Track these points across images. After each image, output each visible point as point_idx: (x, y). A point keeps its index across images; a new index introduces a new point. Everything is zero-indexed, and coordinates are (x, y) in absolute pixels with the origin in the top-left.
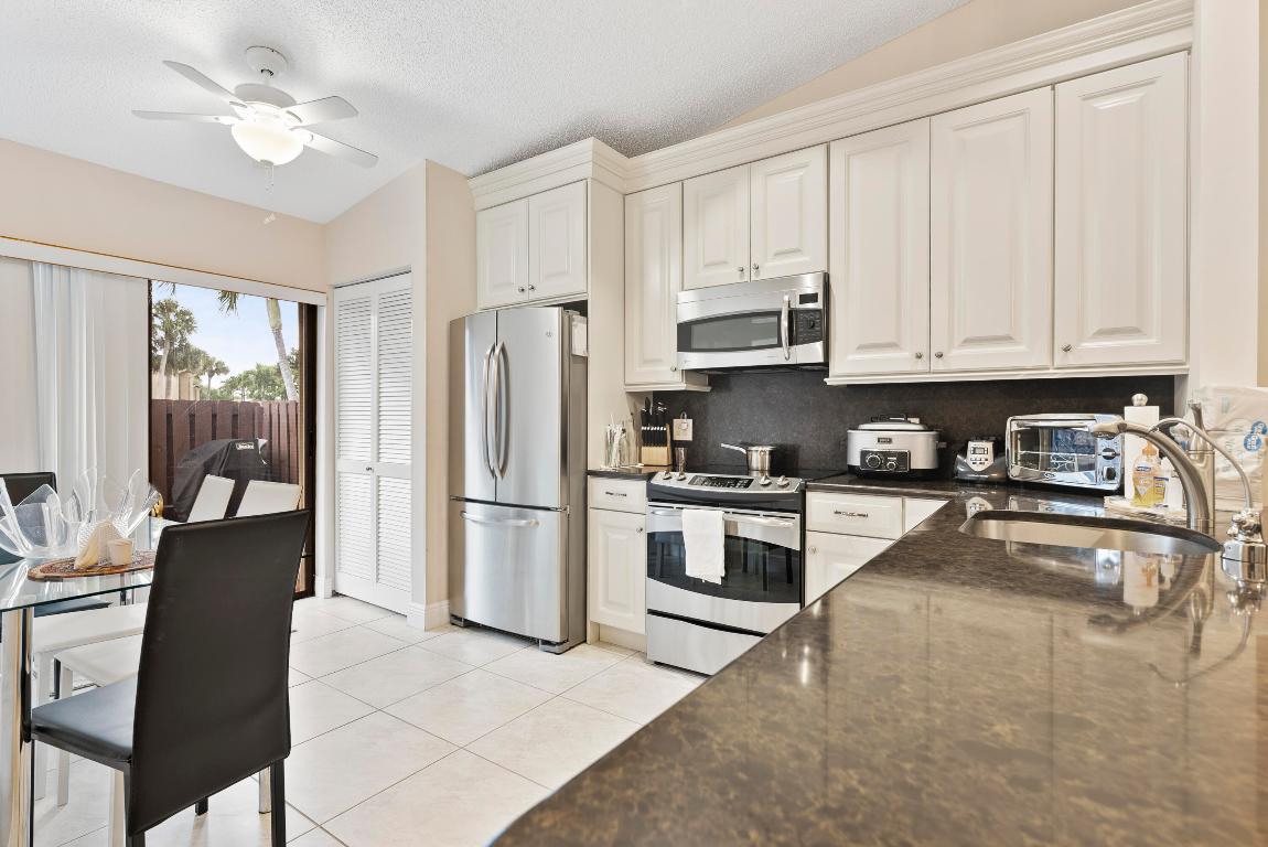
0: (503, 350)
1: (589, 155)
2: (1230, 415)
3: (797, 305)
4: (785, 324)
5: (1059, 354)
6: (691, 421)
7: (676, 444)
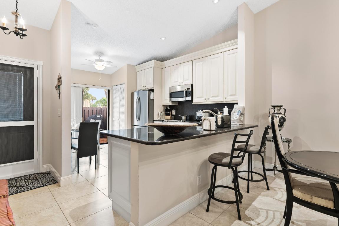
0: (139, 98)
1: (154, 63)
2: (236, 109)
3: (187, 90)
4: (185, 93)
5: (225, 99)
6: (175, 111)
7: (172, 115)
